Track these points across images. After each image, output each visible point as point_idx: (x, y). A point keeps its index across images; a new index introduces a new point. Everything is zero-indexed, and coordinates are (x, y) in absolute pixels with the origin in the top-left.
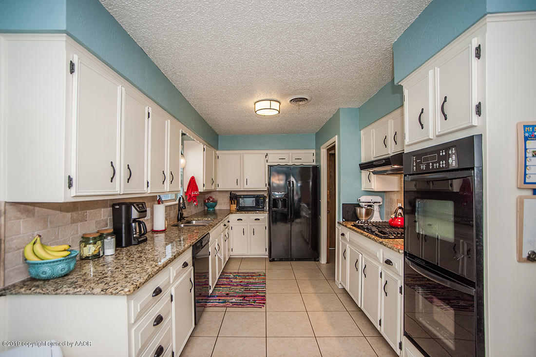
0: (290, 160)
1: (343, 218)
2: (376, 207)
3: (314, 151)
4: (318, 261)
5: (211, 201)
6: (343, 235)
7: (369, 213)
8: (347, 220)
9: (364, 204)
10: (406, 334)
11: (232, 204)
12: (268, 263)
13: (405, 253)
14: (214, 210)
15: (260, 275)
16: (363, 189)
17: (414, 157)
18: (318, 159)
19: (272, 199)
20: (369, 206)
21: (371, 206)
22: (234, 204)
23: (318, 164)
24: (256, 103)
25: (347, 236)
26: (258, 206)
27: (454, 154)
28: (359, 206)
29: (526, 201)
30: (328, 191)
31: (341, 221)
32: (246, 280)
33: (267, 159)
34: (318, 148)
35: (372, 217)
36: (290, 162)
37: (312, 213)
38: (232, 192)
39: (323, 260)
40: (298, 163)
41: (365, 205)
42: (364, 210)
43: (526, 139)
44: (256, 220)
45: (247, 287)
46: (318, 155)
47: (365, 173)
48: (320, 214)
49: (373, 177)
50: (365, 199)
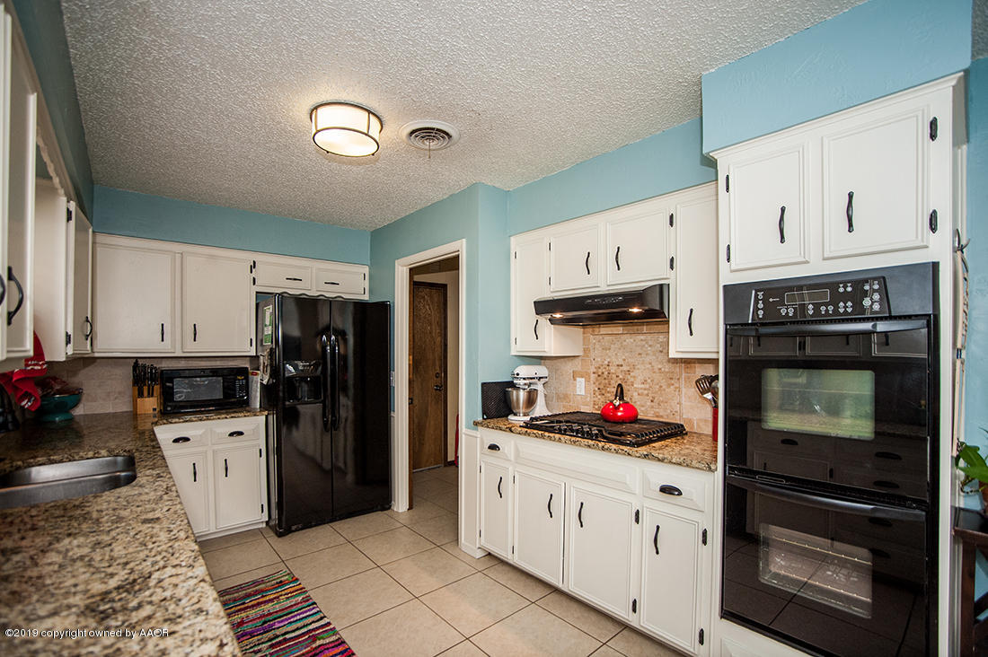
0: (314, 283)
2: (540, 388)
3: (366, 270)
4: (390, 508)
5: (59, 392)
6: (493, 447)
7: (531, 399)
8: (490, 416)
9: (522, 382)
11: (141, 395)
12: (275, 542)
14: (72, 419)
15: (281, 584)
16: (513, 353)
17: (760, 294)
19: (282, 380)
20: (530, 385)
21: (534, 385)
22: (151, 395)
24: (316, 108)
25: (509, 450)
26: (231, 399)
27: (875, 291)
28: (511, 385)
30: (411, 357)
31: (480, 419)
32: (252, 613)
33: (253, 275)
35: (536, 406)
36: (315, 289)
38: (140, 362)
39: (401, 504)
40: (331, 292)
41: (525, 384)
42: (522, 395)
44: (231, 435)
45: (270, 634)
49: (548, 329)
50: (524, 371)
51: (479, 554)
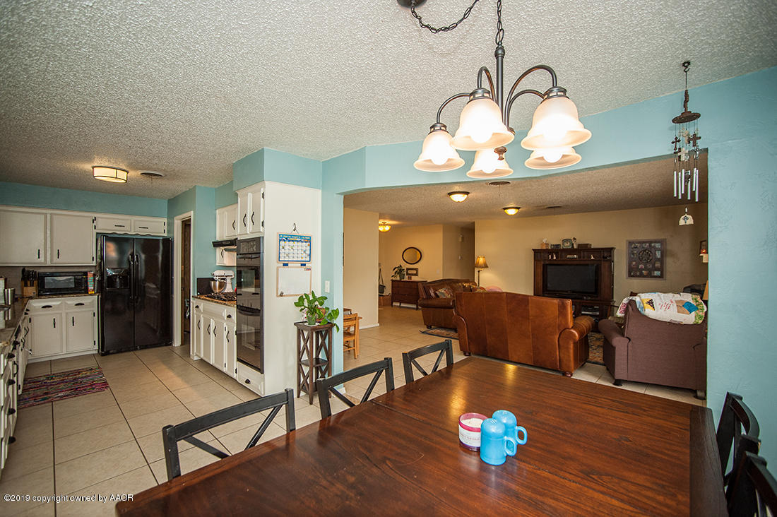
0: (133, 228)
1: (198, 292)
2: (228, 280)
3: (166, 220)
4: (171, 345)
6: (197, 307)
7: (222, 285)
8: (201, 294)
9: (217, 278)
10: (239, 360)
11: (26, 285)
12: (99, 358)
13: (237, 307)
16: (217, 264)
18: (170, 230)
19: (105, 278)
20: (222, 279)
21: (224, 279)
22: (32, 285)
23: (171, 235)
24: (94, 167)
25: (201, 307)
26: (79, 287)
28: (213, 280)
29: (280, 269)
30: (183, 267)
31: (196, 295)
33: (95, 224)
34: (170, 217)
35: (225, 288)
36: (133, 231)
37: (161, 293)
38: (26, 269)
39: (177, 342)
40: (143, 232)
41: (219, 279)
42: (217, 283)
43: (280, 240)
44: (77, 305)
46: (170, 225)
47: (219, 250)
48: (172, 293)
49: (225, 253)
50: (217, 273)
51: (196, 358)
